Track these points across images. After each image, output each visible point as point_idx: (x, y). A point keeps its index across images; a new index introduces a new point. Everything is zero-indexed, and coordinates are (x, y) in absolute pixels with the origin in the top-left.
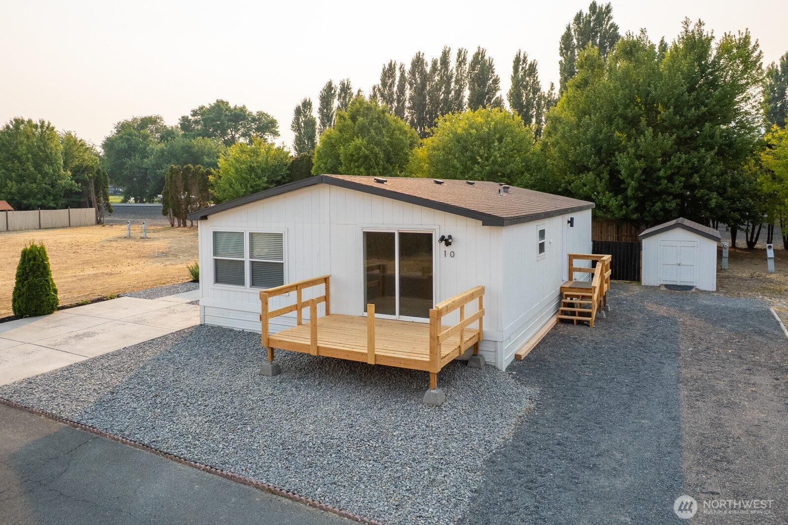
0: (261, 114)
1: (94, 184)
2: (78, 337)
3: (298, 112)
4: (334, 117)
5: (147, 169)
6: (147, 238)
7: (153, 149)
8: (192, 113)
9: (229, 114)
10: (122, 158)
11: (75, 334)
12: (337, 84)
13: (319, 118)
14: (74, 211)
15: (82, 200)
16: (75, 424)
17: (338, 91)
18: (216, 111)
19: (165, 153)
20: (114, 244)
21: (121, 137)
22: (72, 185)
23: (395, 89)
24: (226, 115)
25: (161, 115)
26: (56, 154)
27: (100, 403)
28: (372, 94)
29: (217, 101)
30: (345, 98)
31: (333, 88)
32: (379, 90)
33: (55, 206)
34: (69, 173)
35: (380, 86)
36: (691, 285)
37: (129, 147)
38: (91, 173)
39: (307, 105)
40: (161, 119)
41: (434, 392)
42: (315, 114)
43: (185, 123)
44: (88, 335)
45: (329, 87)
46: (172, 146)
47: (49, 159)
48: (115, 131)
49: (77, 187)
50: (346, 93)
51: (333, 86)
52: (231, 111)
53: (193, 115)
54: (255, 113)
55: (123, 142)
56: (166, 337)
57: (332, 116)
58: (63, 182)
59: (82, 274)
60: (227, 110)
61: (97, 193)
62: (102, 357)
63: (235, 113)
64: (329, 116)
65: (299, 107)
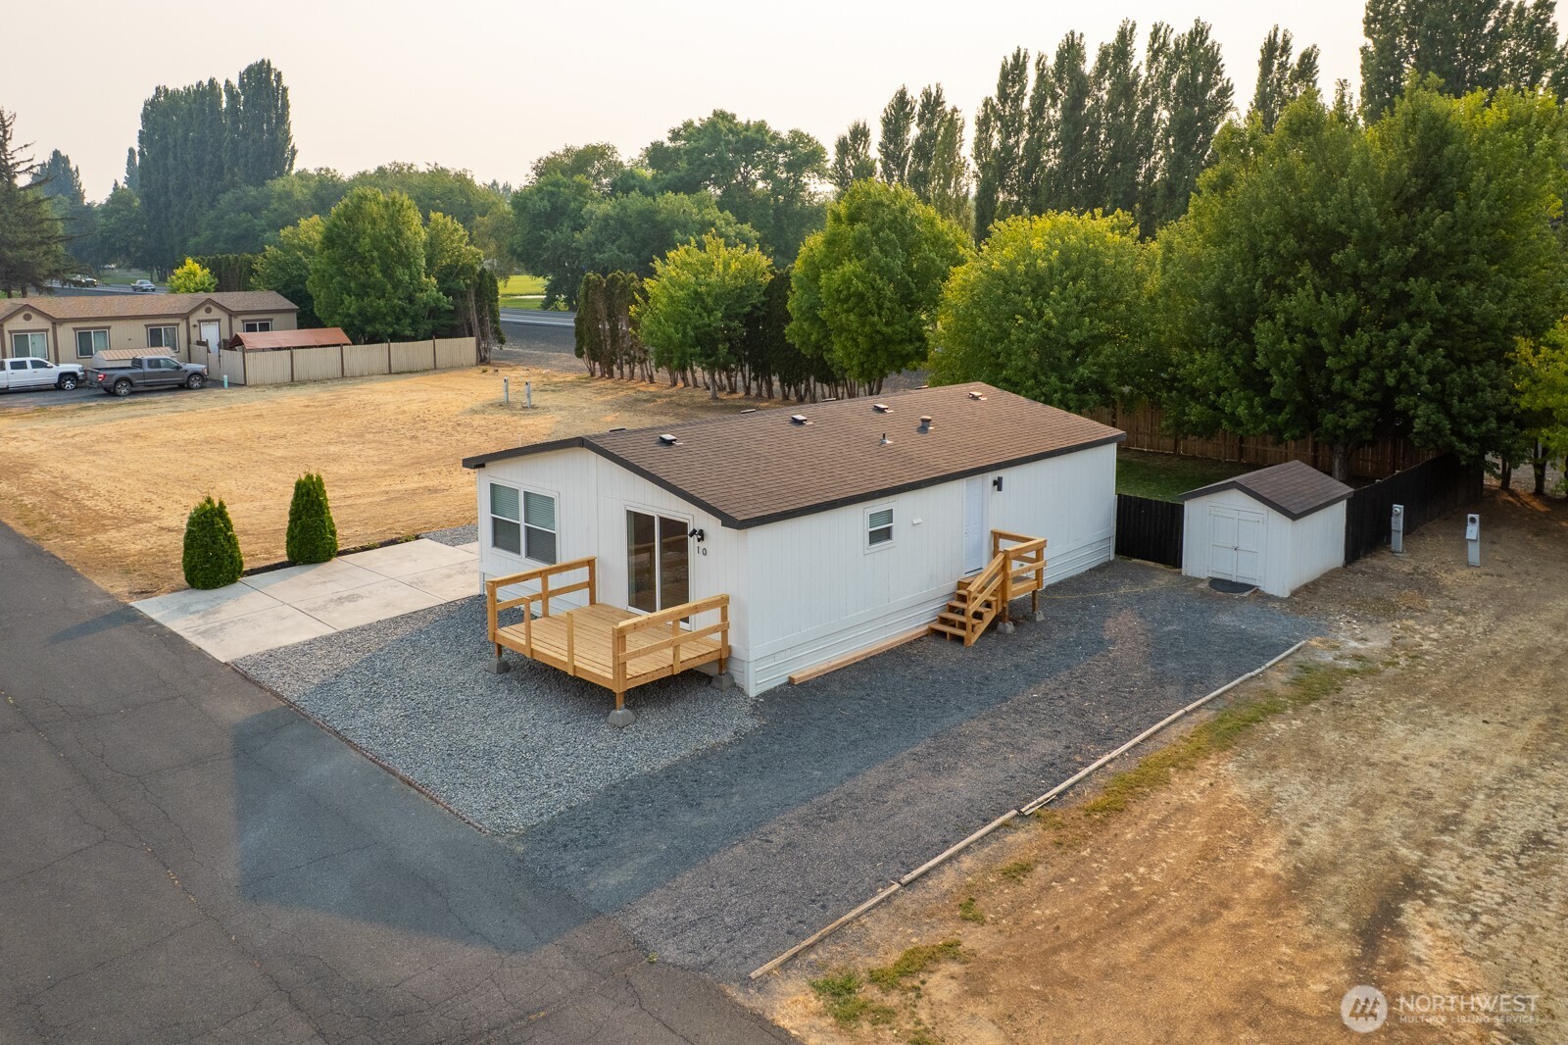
0: (797, 135)
1: (476, 295)
2: (340, 600)
3: (843, 148)
4: (910, 158)
5: (579, 250)
6: (533, 407)
7: (592, 213)
8: (670, 135)
9: (733, 140)
10: (542, 229)
11: (338, 596)
12: (915, 95)
13: (881, 160)
14: (442, 344)
15: (456, 323)
16: (291, 705)
17: (918, 108)
18: (708, 135)
19: (611, 222)
20: (478, 420)
21: (539, 190)
22: (438, 299)
23: (1026, 104)
24: (728, 142)
25: (612, 143)
26: (415, 249)
27: (322, 686)
28: (981, 114)
29: (715, 114)
30: (930, 123)
31: (907, 103)
32: (993, 107)
33: (413, 334)
34: (434, 281)
35: (995, 101)
36: (1252, 583)
37: (554, 207)
38: (470, 278)
39: (860, 134)
40: (613, 150)
41: (620, 712)
42: (874, 153)
43: (657, 154)
44: (352, 598)
45: (902, 100)
46: (624, 208)
47: (405, 258)
48: (533, 174)
49: (446, 302)
50: (933, 113)
51: (908, 97)
52: (736, 133)
53: (671, 139)
54: (785, 134)
55: (542, 199)
56: (430, 610)
57: (906, 156)
58: (424, 296)
59: (399, 487)
60: (730, 130)
61: (480, 311)
62: (350, 632)
63: (746, 138)
64: (899, 157)
65: (845, 138)
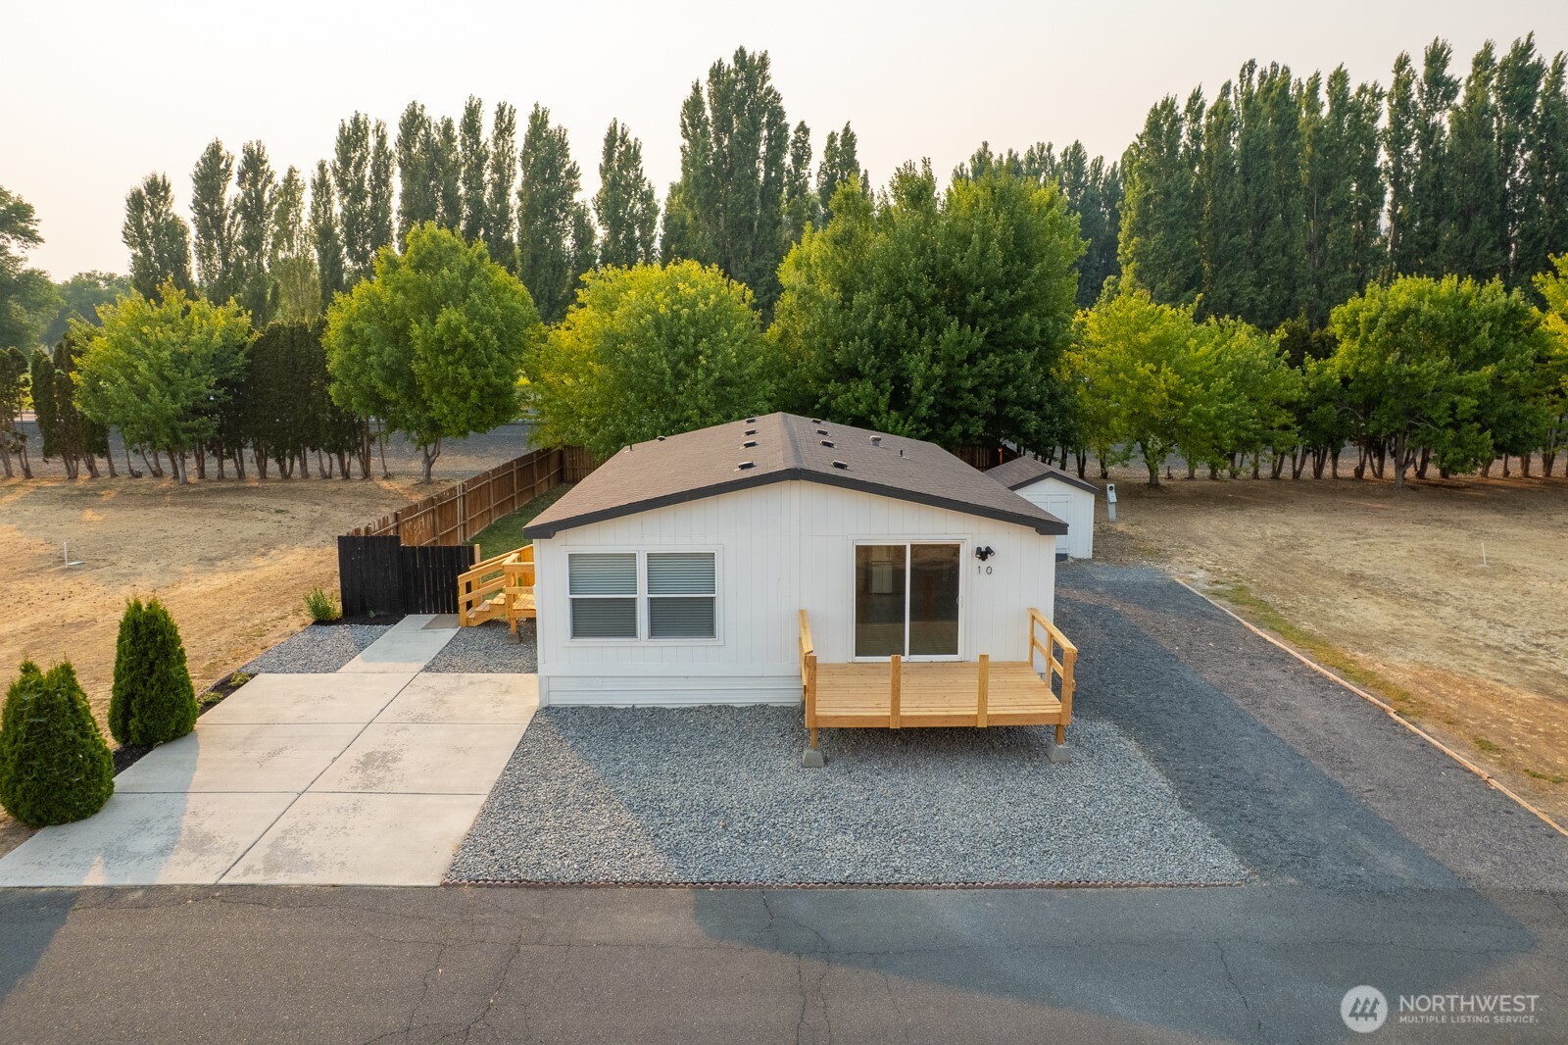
2: (370, 765)
3: (136, 202)
12: (232, 151)
13: (194, 220)
17: (237, 165)
23: (368, 172)
28: (318, 176)
31: (223, 159)
32: (333, 169)
35: (336, 163)
39: (157, 189)
42: (182, 210)
45: (214, 154)
50: (257, 173)
51: (224, 153)
57: (224, 215)
64: (216, 216)
65: (138, 192)
